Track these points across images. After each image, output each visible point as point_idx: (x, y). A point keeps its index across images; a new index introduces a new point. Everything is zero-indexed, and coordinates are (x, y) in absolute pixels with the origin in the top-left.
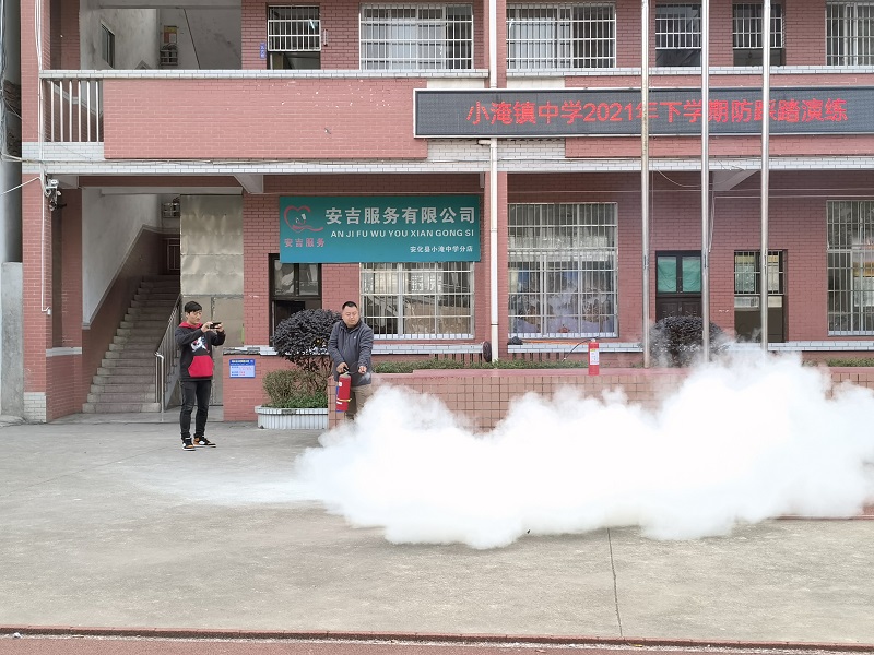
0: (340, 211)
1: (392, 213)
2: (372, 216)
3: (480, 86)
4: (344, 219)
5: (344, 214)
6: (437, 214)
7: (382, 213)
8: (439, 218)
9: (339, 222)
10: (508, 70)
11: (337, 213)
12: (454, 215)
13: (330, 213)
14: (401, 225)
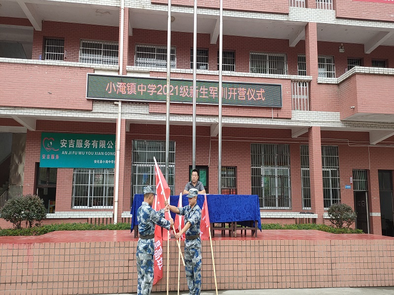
0: (66, 141)
1: (87, 143)
2: (79, 144)
4: (67, 145)
5: (68, 142)
6: (106, 144)
7: (83, 143)
8: (107, 146)
9: (66, 147)
10: (127, 66)
11: (65, 142)
12: (112, 144)
13: (62, 142)
14: (91, 149)
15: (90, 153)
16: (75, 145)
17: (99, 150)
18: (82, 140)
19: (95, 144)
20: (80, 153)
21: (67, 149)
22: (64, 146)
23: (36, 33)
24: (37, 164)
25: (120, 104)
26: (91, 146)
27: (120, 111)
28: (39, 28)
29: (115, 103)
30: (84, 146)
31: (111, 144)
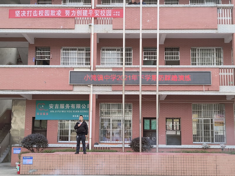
1: (68, 106)
2: (62, 107)
4: (54, 107)
5: (54, 105)
6: (81, 106)
7: (65, 106)
8: (81, 107)
9: (53, 108)
10: (96, 66)
11: (52, 105)
12: (86, 106)
13: (50, 105)
14: (70, 109)
15: (69, 111)
16: (59, 107)
17: (76, 109)
18: (64, 104)
19: (73, 106)
20: (63, 111)
21: (54, 109)
22: (52, 107)
23: (30, 45)
24: (34, 118)
25: (92, 86)
26: (70, 108)
27: (92, 90)
28: (32, 42)
29: (88, 86)
30: (65, 107)
31: (84, 106)
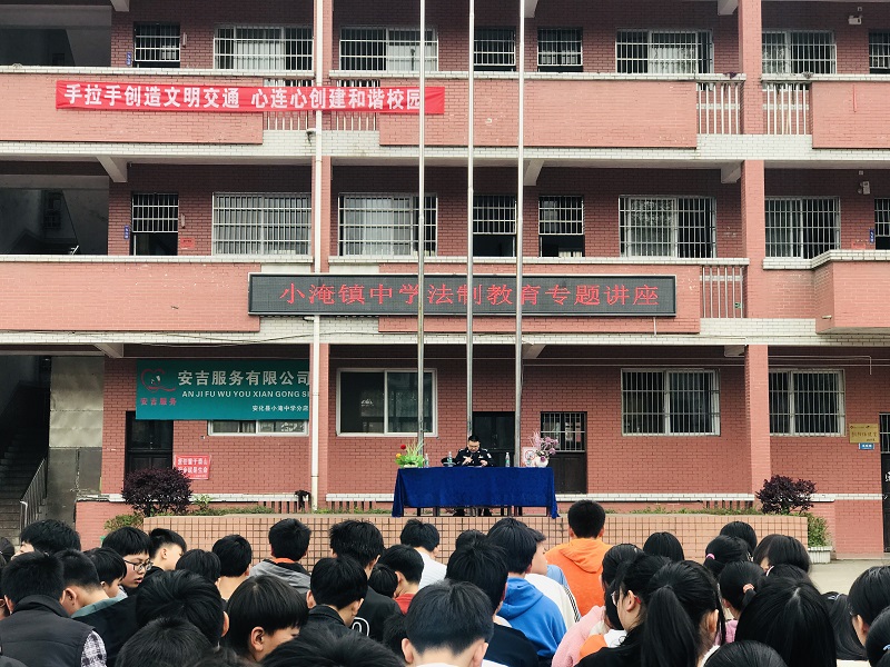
1: (238, 376)
3: (306, 271)
4: (194, 380)
5: (194, 376)
6: (278, 377)
7: (228, 376)
8: (279, 381)
9: (190, 384)
10: (330, 257)
11: (188, 375)
12: (292, 378)
13: (182, 375)
14: (245, 385)
15: (242, 394)
16: (210, 380)
17: (261, 387)
18: (224, 373)
19: (253, 378)
20: (221, 394)
21: (194, 387)
22: (187, 382)
25: (317, 319)
26: (245, 382)
27: (317, 331)
29: (306, 318)
30: (228, 381)
31: (289, 378)
